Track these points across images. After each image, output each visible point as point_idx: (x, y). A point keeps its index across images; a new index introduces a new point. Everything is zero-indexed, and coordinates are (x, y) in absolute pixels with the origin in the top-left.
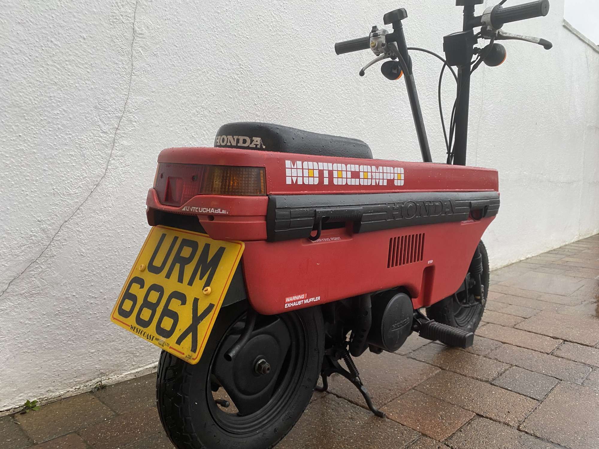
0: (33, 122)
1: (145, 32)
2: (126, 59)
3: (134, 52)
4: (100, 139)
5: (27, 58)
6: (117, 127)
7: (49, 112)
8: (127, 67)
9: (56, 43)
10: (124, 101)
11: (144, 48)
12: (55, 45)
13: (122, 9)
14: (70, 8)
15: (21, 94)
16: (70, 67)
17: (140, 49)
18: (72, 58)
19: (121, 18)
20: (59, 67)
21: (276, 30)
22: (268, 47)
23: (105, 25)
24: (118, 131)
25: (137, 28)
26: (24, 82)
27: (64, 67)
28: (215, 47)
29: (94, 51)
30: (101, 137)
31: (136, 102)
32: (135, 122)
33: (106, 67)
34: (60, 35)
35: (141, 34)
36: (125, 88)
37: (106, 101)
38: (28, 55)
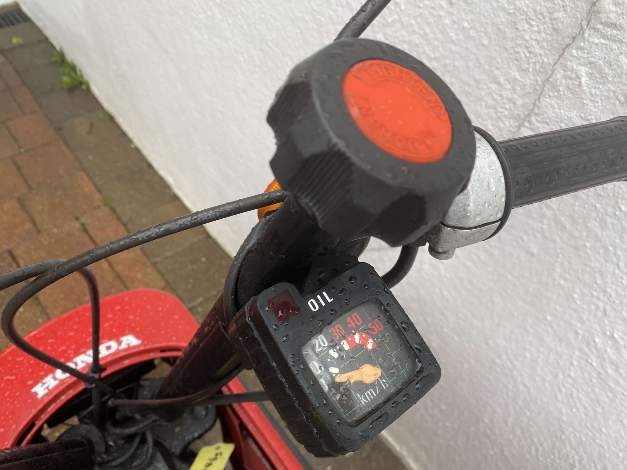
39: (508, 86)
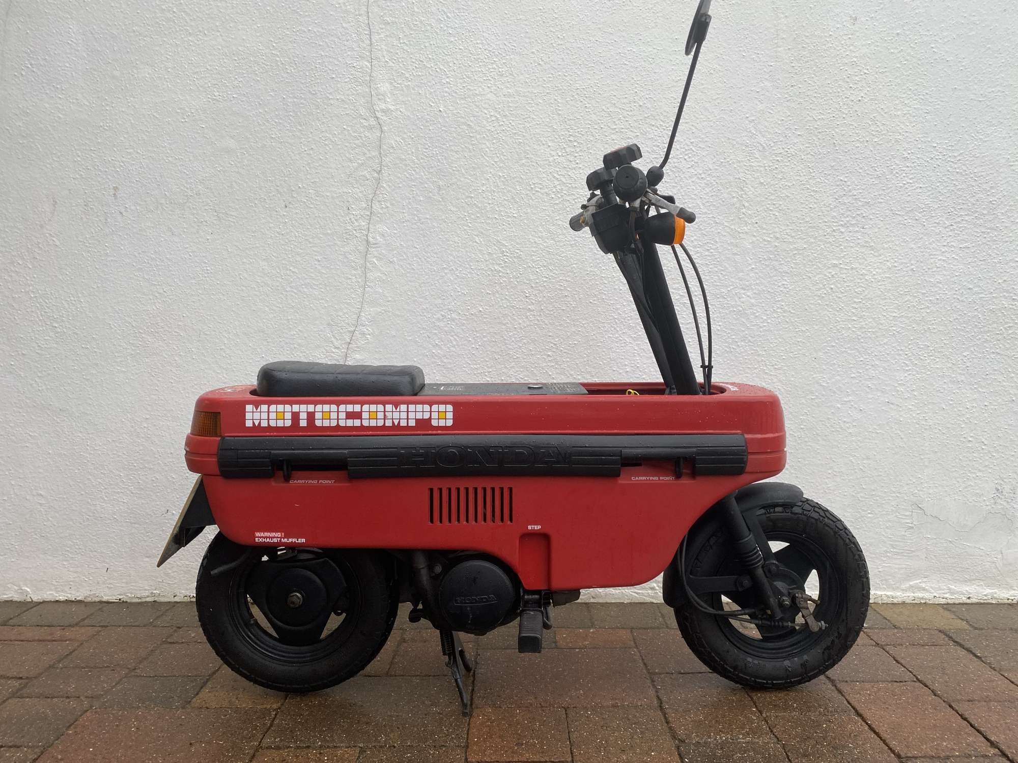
0: (274, 343)
1: (380, 241)
2: (360, 272)
3: (368, 264)
4: (332, 354)
5: (269, 289)
6: (349, 341)
7: (287, 333)
8: (360, 280)
9: (294, 270)
10: (357, 314)
11: (380, 258)
12: (293, 272)
13: (356, 224)
14: (306, 235)
15: (264, 321)
16: (305, 290)
17: (374, 260)
18: (308, 281)
19: (355, 232)
20: (295, 291)
21: (562, 196)
22: (548, 221)
23: (339, 243)
24: (351, 346)
25: (371, 239)
26: (267, 309)
27: (300, 291)
28: (467, 238)
29: (328, 270)
30: (333, 353)
31: (369, 314)
32: (369, 334)
33: (339, 284)
34: (298, 263)
35: (376, 244)
36: (358, 302)
37: (339, 318)
38: (271, 286)
39: (354, 278)
